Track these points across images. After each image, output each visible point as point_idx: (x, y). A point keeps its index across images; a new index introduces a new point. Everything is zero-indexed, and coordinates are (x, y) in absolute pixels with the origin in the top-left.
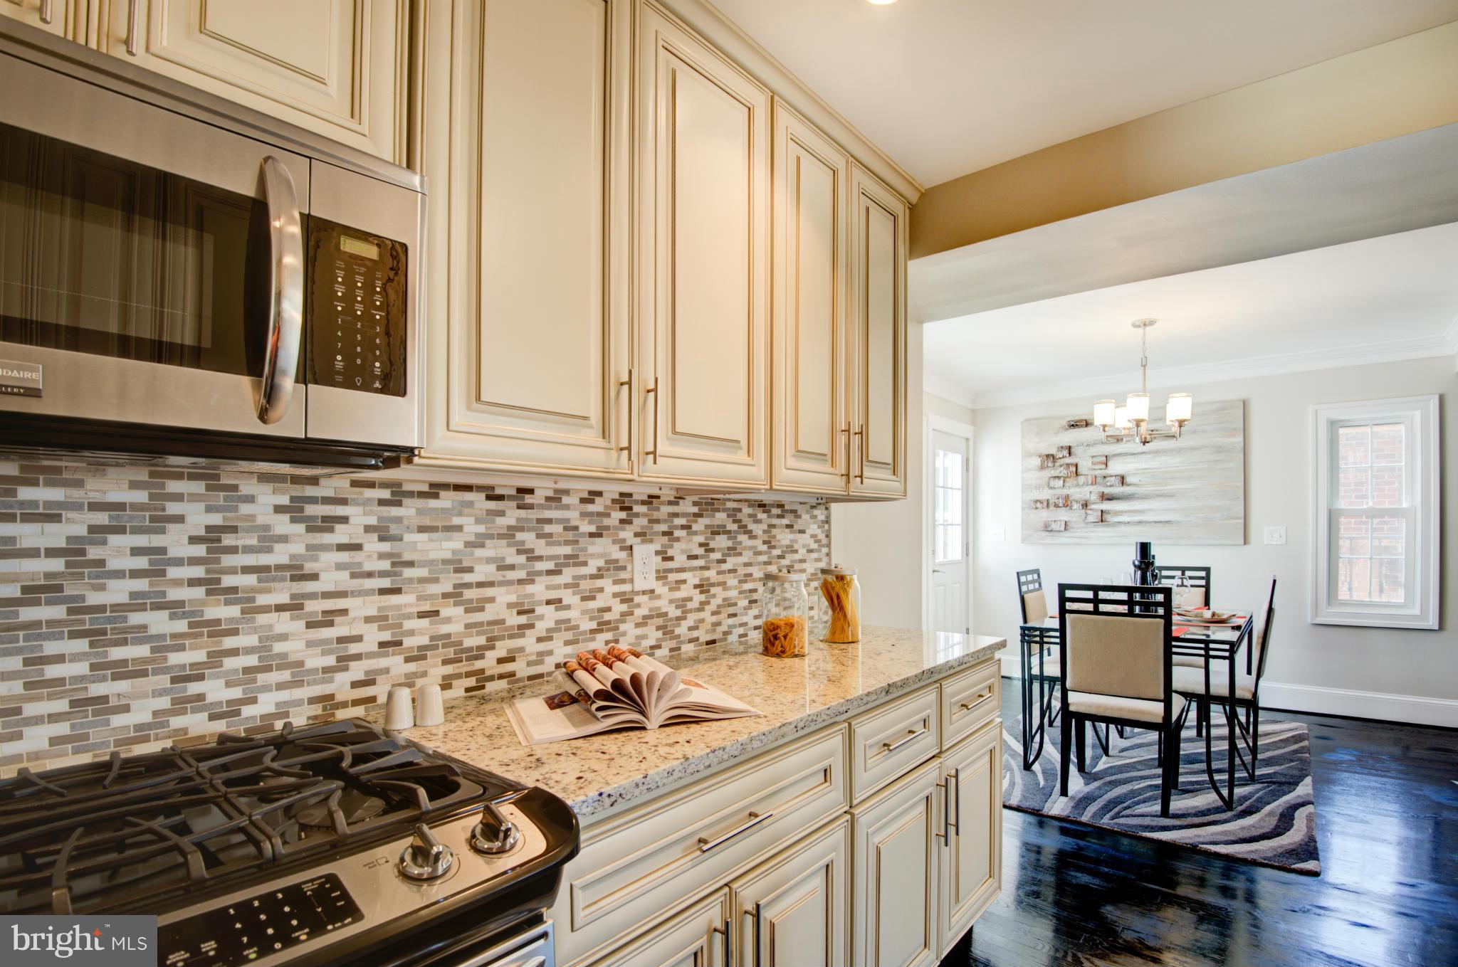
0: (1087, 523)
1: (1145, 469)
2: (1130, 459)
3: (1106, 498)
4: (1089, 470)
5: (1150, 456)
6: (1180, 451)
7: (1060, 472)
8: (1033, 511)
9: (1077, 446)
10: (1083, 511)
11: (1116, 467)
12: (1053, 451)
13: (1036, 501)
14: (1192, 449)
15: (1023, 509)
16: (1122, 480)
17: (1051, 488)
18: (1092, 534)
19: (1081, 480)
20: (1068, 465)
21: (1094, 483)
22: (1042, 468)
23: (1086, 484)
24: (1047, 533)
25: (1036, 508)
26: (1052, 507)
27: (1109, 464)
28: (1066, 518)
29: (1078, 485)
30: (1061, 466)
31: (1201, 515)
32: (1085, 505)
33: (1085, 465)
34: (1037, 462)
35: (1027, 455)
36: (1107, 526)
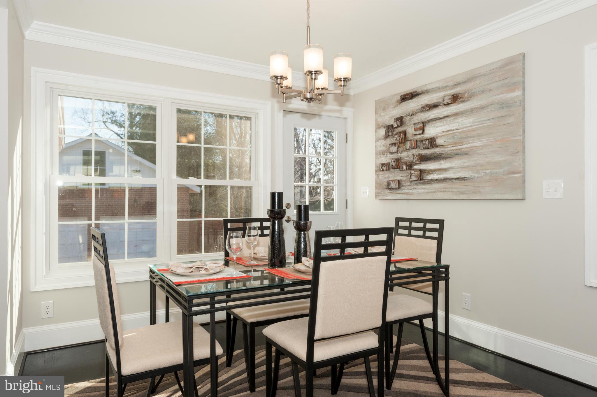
0: (411, 182)
1: (449, 131)
2: (438, 123)
3: (424, 159)
4: (412, 136)
5: (452, 118)
6: (472, 111)
7: (396, 139)
8: (381, 173)
9: (406, 116)
10: (409, 171)
11: (431, 131)
12: (392, 123)
13: (383, 165)
14: (482, 108)
15: (376, 171)
16: (432, 142)
17: (392, 153)
18: (414, 191)
19: (408, 144)
20: (400, 133)
21: (416, 147)
22: (387, 136)
23: (411, 148)
24: (389, 191)
25: (383, 170)
26: (392, 170)
27: (426, 128)
28: (399, 178)
29: (406, 150)
30: (396, 134)
31: (487, 171)
32: (410, 166)
33: (410, 131)
34: (382, 132)
35: (378, 127)
36: (423, 184)
